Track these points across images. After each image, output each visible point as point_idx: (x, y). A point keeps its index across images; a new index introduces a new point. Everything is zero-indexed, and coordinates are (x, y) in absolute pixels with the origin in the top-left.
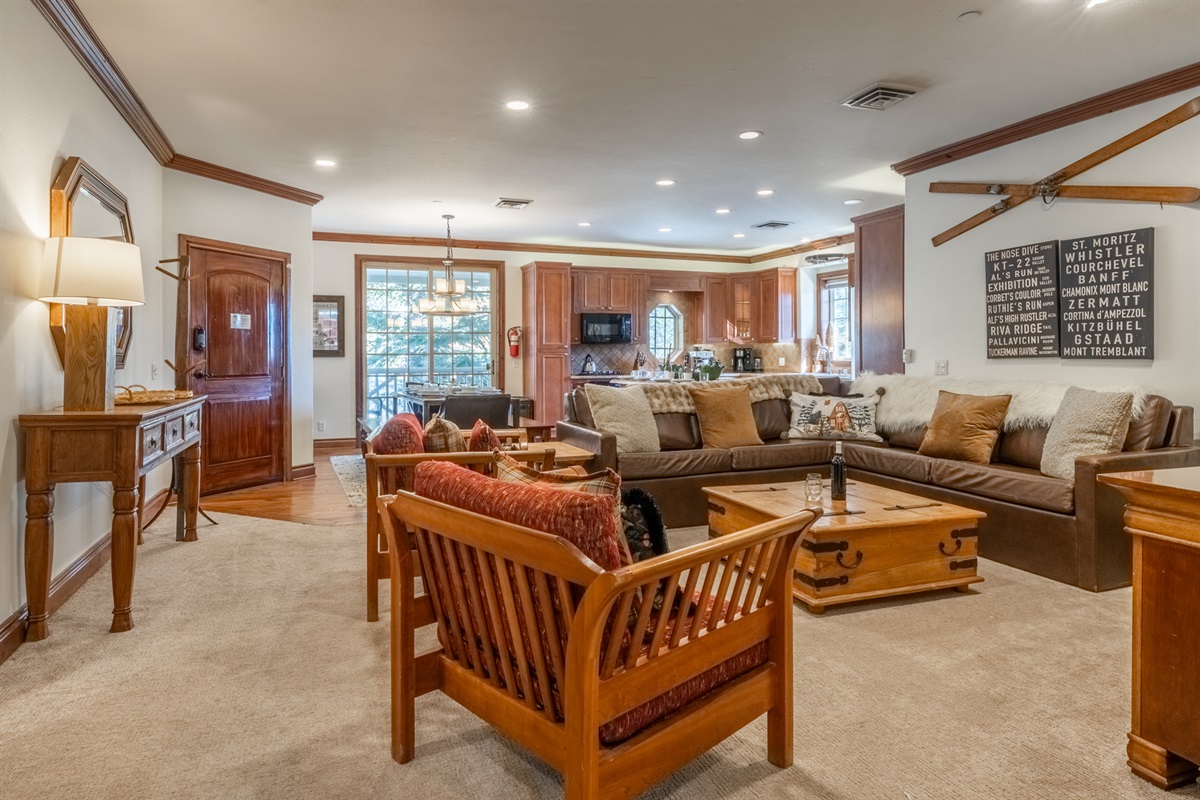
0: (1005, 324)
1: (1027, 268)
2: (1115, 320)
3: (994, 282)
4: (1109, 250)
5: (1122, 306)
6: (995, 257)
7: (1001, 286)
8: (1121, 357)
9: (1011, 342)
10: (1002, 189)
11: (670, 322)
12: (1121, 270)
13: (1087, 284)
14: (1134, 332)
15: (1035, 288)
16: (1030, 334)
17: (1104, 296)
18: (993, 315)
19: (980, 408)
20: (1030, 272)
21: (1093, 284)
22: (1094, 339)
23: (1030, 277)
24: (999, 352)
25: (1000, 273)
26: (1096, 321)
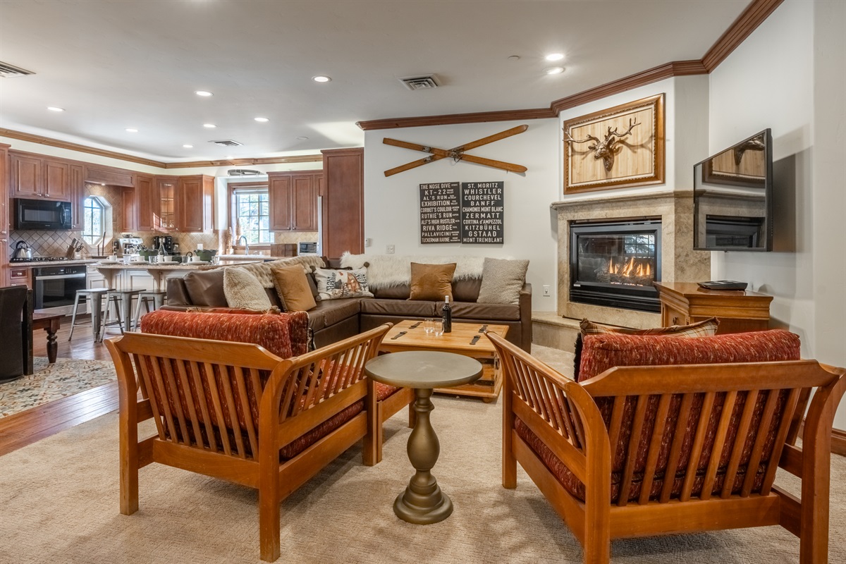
0: (432, 225)
1: (444, 195)
2: (488, 225)
3: (426, 201)
4: (485, 190)
5: (491, 218)
6: (425, 187)
7: (429, 204)
8: (491, 243)
9: (435, 234)
10: (431, 150)
11: (97, 212)
12: (491, 200)
13: (475, 206)
14: (497, 231)
15: (447, 206)
16: (446, 231)
17: (483, 213)
18: (425, 219)
19: (443, 271)
20: (446, 197)
21: (478, 206)
22: (478, 234)
23: (446, 200)
24: (428, 240)
25: (429, 196)
26: (479, 225)
